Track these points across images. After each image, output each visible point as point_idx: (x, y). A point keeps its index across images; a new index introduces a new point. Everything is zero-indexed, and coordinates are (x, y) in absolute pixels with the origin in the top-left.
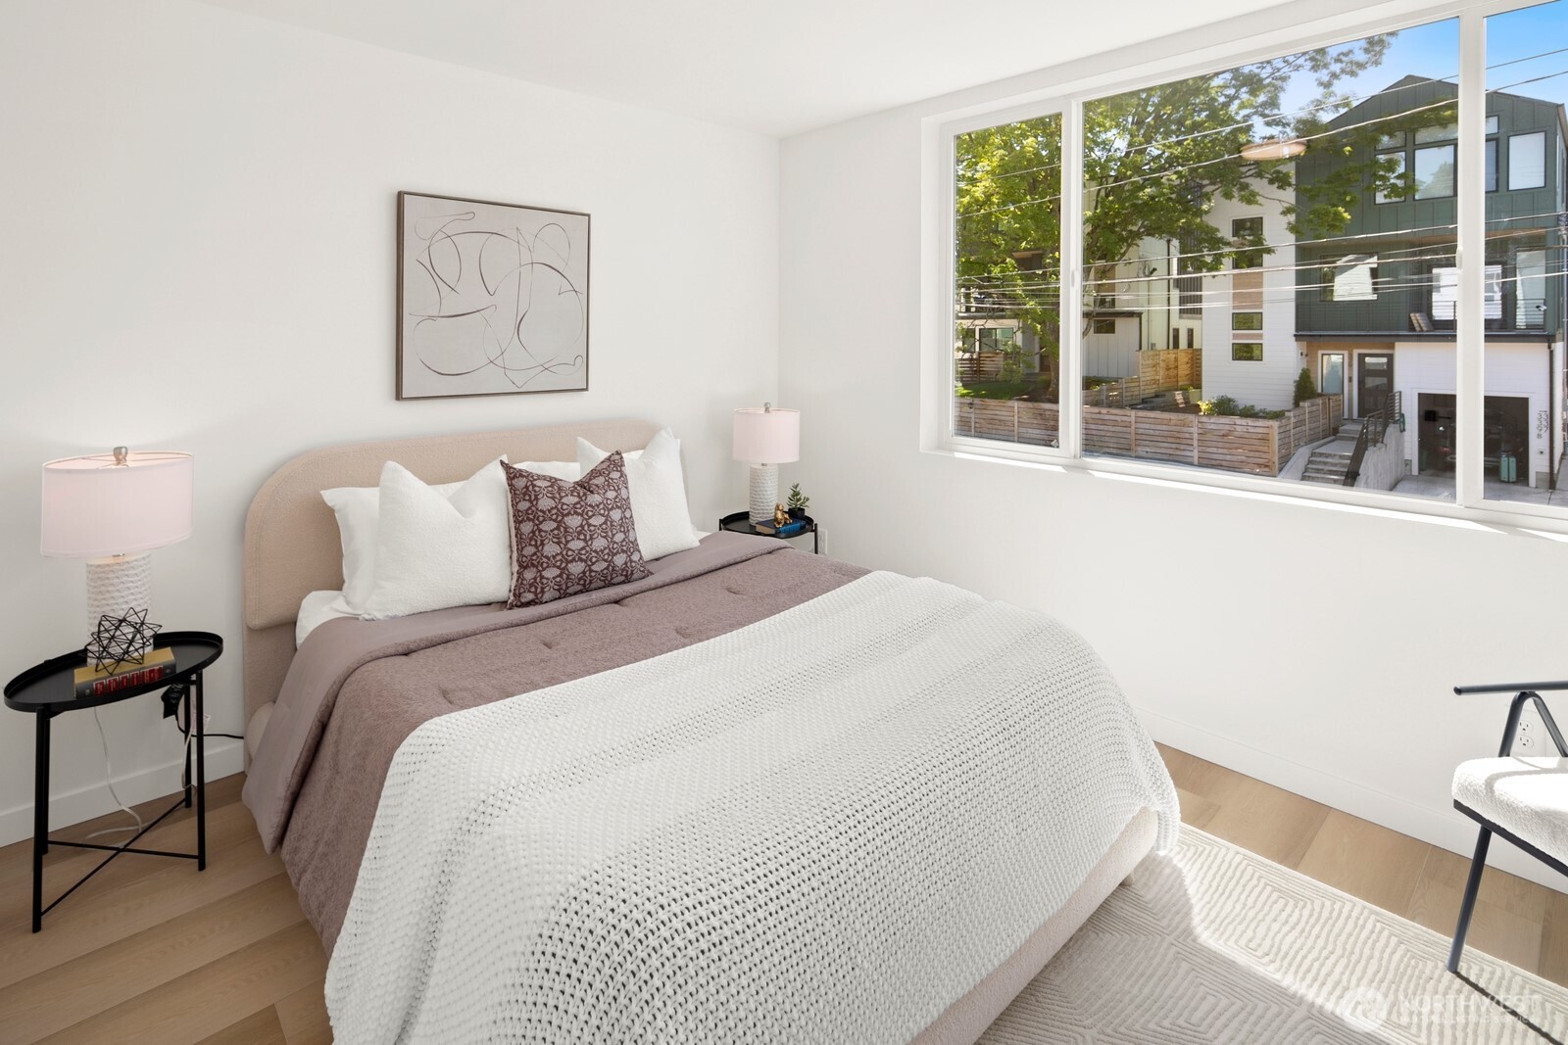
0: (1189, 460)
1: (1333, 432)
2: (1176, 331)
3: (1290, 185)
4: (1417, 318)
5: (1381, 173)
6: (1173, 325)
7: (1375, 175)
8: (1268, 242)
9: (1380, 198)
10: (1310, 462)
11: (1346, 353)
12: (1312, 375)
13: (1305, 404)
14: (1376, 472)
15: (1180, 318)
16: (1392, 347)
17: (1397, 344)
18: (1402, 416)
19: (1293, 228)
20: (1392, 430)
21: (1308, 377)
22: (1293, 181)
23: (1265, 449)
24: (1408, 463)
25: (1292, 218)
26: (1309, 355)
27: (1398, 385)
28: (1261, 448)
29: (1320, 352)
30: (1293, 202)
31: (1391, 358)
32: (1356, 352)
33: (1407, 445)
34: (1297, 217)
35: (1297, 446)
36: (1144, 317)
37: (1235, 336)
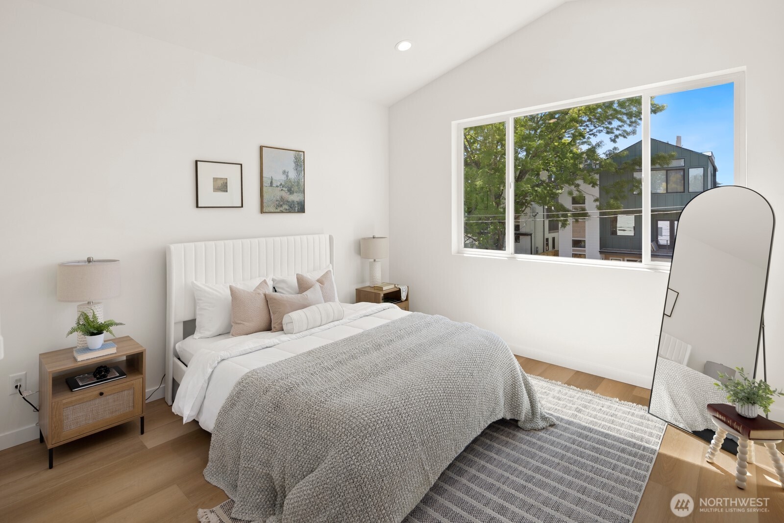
2: (547, 240)
3: (597, 185)
6: (546, 236)
11: (621, 259)
15: (549, 232)
19: (599, 208)
22: (598, 183)
25: (598, 203)
29: (610, 258)
30: (598, 196)
32: (626, 259)
34: (600, 203)
36: (533, 236)
37: (573, 251)
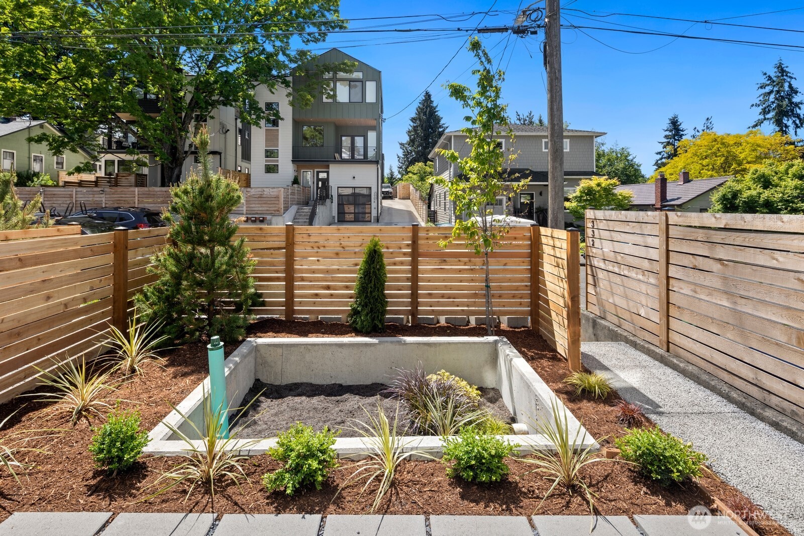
0: (241, 212)
1: (307, 204)
2: (240, 167)
3: (290, 87)
4: (337, 155)
5: (325, 86)
6: (238, 163)
7: (322, 86)
8: (281, 115)
9: (325, 100)
10: (297, 212)
11: (312, 171)
12: (299, 178)
13: (295, 186)
14: (322, 216)
15: (242, 161)
16: (328, 167)
17: (330, 165)
18: (332, 196)
19: (292, 104)
20: (328, 201)
21: (297, 179)
22: (291, 85)
23: (277, 202)
24: (334, 217)
25: (291, 98)
26: (297, 171)
27: (330, 184)
28: (276, 202)
29: (302, 171)
31: (328, 173)
32: (316, 170)
33: (333, 207)
34: (293, 98)
35: (292, 204)
36: (223, 155)
37: (266, 161)
